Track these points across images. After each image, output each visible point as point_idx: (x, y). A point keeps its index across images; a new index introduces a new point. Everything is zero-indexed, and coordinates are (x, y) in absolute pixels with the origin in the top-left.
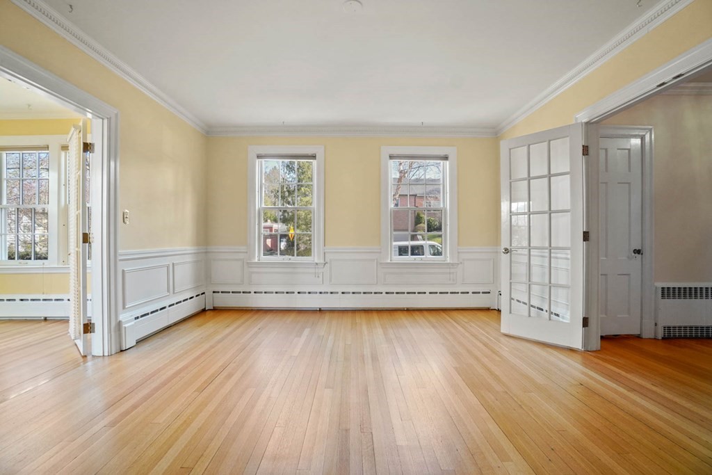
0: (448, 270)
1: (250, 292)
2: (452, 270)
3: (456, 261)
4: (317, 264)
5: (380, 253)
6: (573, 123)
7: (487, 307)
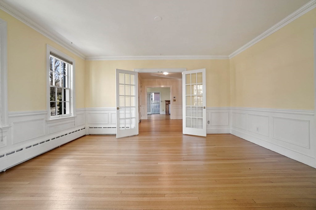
0: (73, 121)
2: (75, 120)
3: (75, 116)
4: (3, 128)
5: (47, 114)
6: (133, 71)
7: (85, 134)
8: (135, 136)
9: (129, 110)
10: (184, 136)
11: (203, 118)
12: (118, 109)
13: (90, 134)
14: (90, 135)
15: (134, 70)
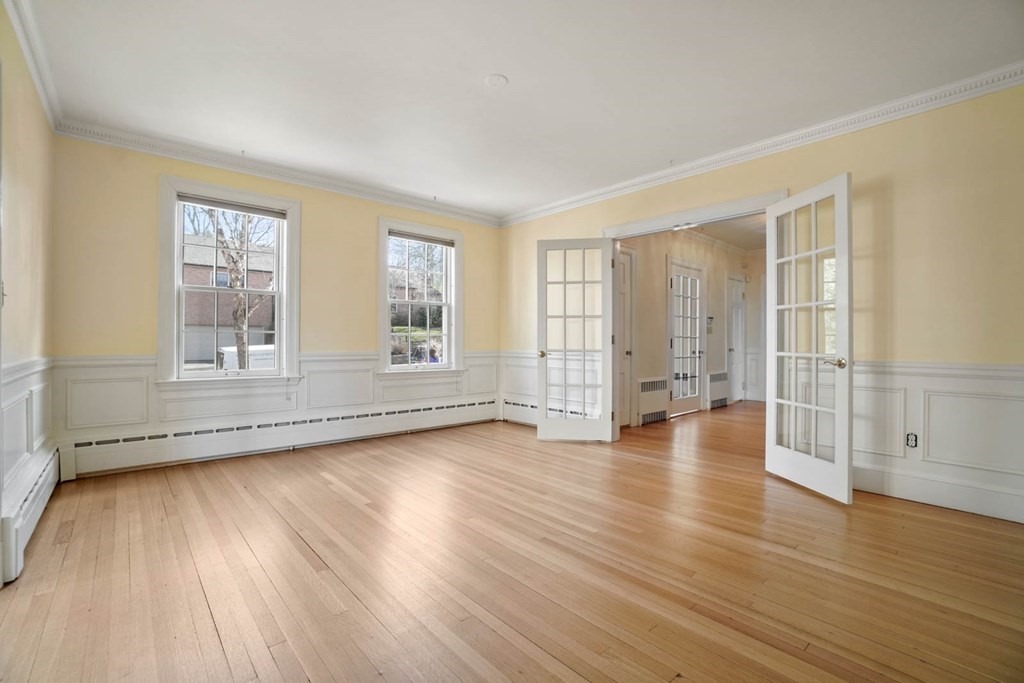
0: (454, 379)
1: (165, 436)
2: (459, 379)
3: (462, 369)
4: (289, 379)
5: (378, 360)
6: (601, 236)
7: (492, 418)
8: (600, 443)
9: (580, 360)
10: (769, 483)
11: (836, 412)
12: (543, 355)
13: (506, 418)
14: (505, 421)
15: (604, 234)
